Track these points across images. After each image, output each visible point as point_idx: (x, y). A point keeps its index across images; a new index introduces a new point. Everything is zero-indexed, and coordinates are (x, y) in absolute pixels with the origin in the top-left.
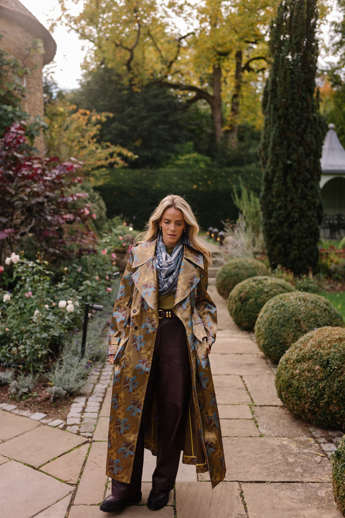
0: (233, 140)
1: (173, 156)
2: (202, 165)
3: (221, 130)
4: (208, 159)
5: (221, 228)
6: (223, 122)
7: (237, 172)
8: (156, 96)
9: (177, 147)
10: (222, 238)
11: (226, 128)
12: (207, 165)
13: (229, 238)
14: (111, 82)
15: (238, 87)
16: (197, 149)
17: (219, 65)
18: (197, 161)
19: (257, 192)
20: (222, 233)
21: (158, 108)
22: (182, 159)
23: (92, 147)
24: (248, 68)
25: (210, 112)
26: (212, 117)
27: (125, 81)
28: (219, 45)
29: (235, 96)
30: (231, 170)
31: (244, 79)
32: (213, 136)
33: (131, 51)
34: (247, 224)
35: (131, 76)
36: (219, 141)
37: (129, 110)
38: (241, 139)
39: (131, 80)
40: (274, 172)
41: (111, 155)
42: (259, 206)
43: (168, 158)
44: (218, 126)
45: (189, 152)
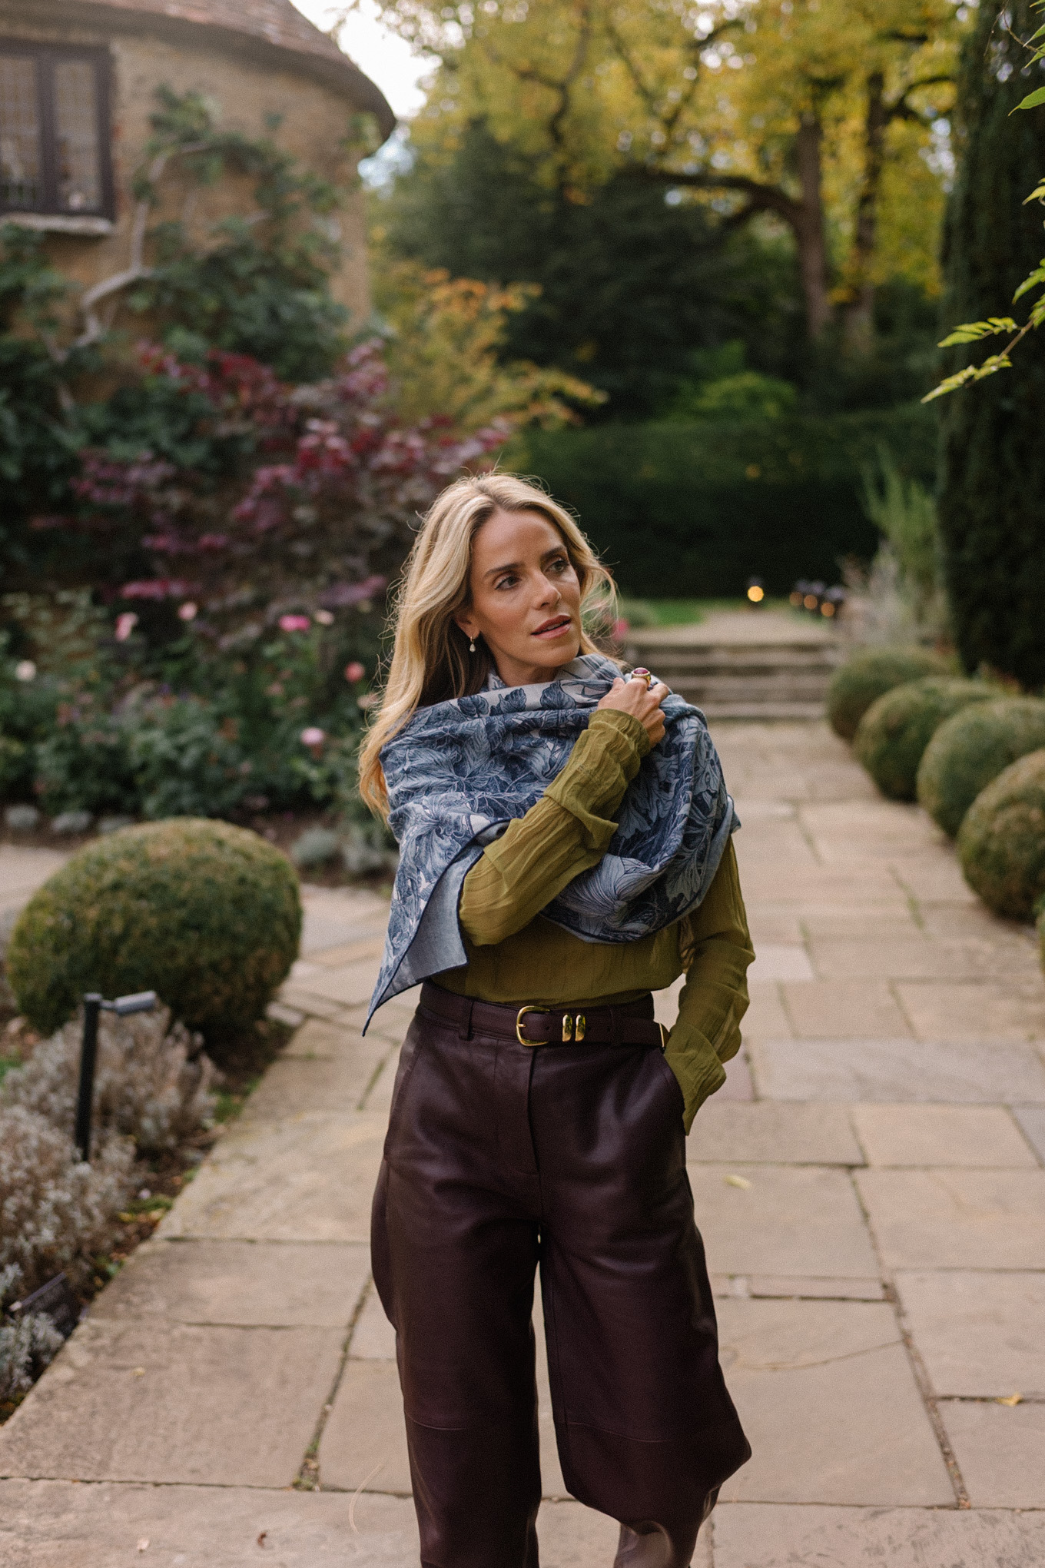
0: (861, 328)
1: (685, 385)
2: (771, 409)
3: (824, 302)
4: (787, 390)
5: (834, 578)
6: (830, 277)
7: (873, 427)
8: (634, 215)
9: (698, 358)
10: (838, 604)
11: (840, 294)
12: (786, 407)
13: (856, 604)
14: (505, 180)
15: (873, 172)
16: (754, 362)
17: (816, 113)
18: (754, 398)
19: (927, 479)
20: (836, 593)
21: (641, 247)
22: (715, 394)
23: (482, 374)
24: (902, 110)
25: (788, 246)
26: (798, 265)
27: (545, 175)
28: (816, 59)
29: (866, 200)
30: (854, 419)
31: (890, 147)
32: (799, 323)
33: (562, 88)
34: (903, 570)
35: (560, 158)
36: (819, 335)
37: (559, 259)
38: (884, 324)
39: (562, 170)
40: (969, 431)
41: (536, 396)
42: (933, 520)
43: (673, 392)
44: (814, 289)
45: (731, 372)
